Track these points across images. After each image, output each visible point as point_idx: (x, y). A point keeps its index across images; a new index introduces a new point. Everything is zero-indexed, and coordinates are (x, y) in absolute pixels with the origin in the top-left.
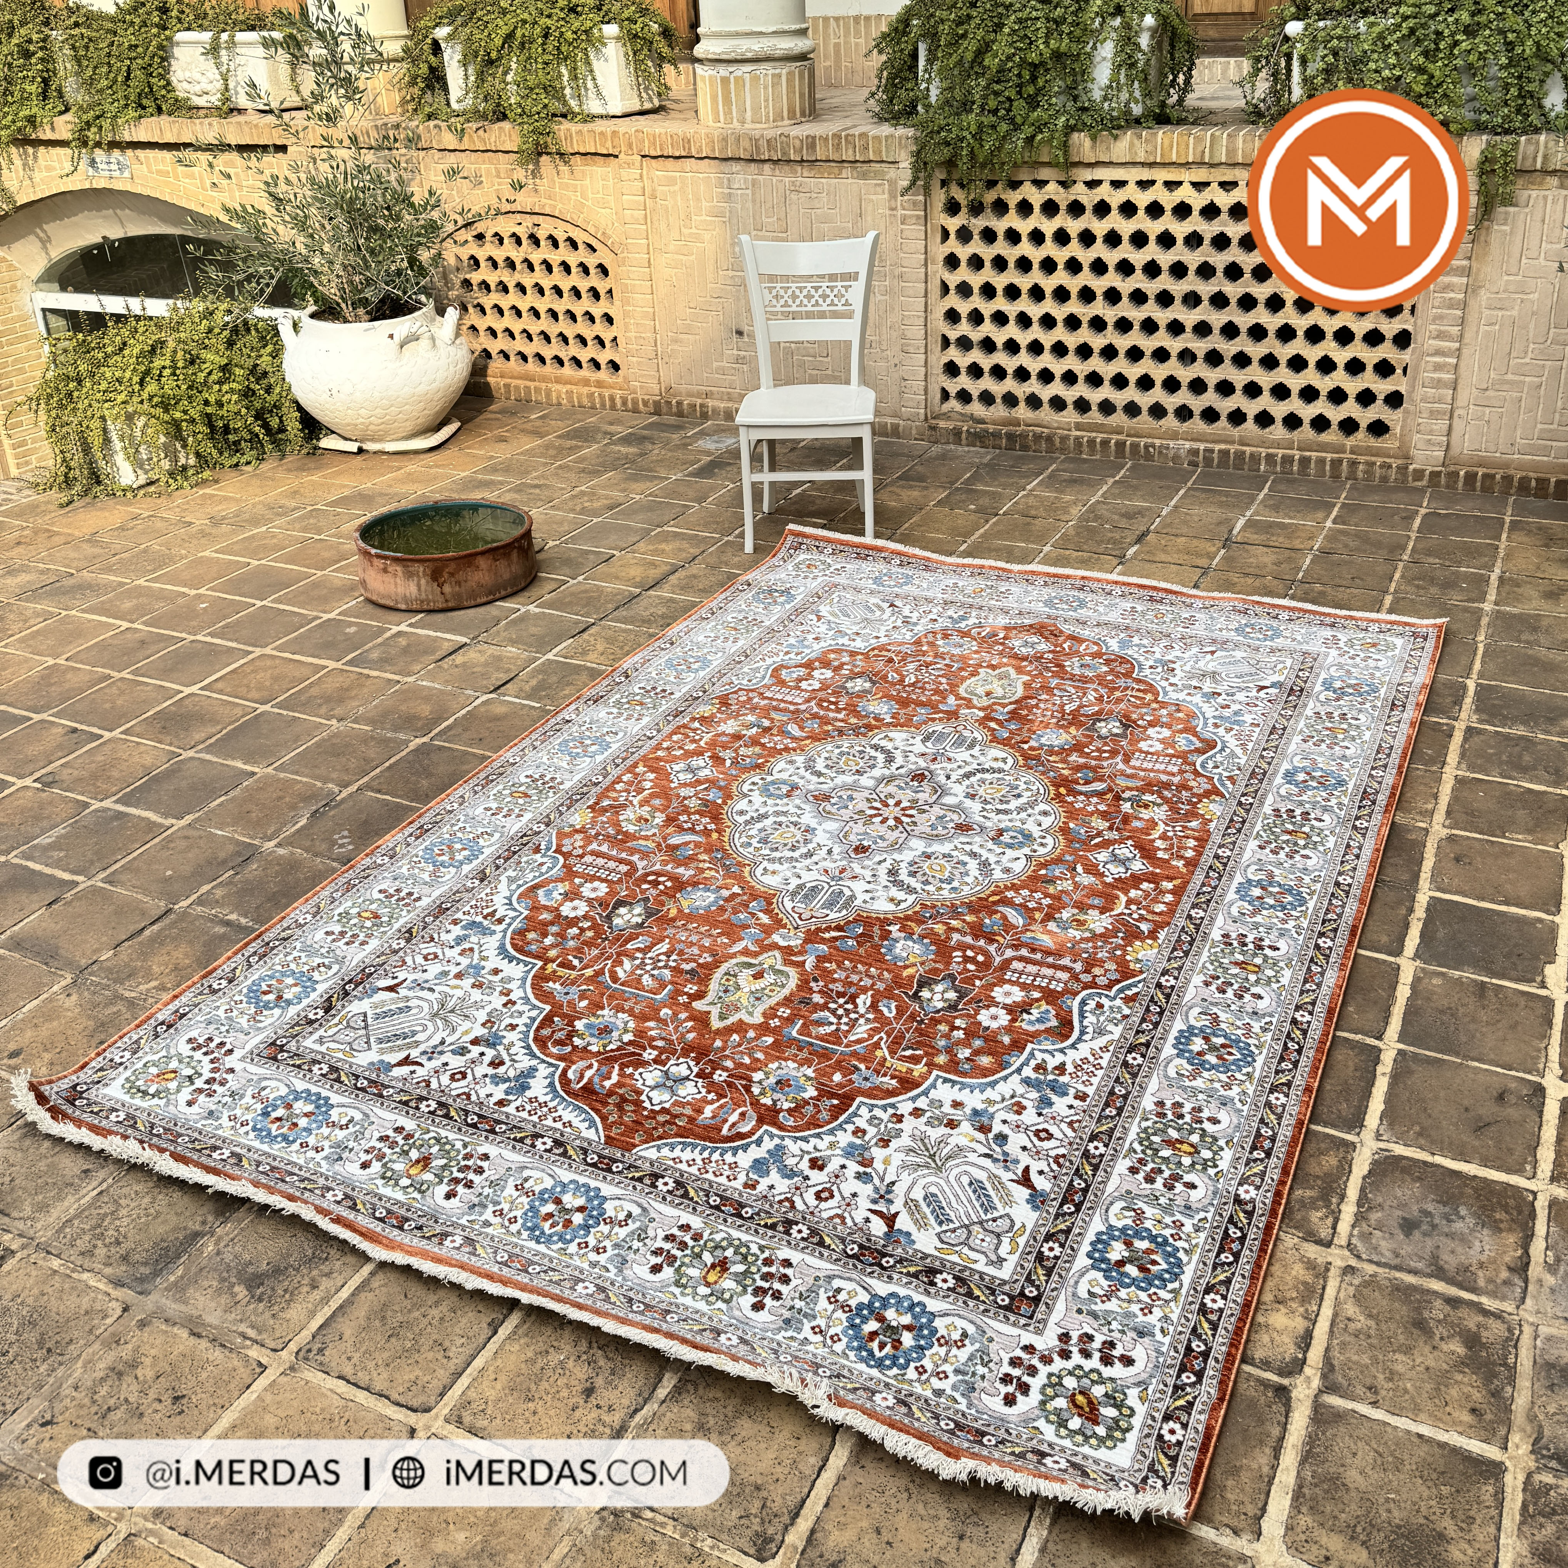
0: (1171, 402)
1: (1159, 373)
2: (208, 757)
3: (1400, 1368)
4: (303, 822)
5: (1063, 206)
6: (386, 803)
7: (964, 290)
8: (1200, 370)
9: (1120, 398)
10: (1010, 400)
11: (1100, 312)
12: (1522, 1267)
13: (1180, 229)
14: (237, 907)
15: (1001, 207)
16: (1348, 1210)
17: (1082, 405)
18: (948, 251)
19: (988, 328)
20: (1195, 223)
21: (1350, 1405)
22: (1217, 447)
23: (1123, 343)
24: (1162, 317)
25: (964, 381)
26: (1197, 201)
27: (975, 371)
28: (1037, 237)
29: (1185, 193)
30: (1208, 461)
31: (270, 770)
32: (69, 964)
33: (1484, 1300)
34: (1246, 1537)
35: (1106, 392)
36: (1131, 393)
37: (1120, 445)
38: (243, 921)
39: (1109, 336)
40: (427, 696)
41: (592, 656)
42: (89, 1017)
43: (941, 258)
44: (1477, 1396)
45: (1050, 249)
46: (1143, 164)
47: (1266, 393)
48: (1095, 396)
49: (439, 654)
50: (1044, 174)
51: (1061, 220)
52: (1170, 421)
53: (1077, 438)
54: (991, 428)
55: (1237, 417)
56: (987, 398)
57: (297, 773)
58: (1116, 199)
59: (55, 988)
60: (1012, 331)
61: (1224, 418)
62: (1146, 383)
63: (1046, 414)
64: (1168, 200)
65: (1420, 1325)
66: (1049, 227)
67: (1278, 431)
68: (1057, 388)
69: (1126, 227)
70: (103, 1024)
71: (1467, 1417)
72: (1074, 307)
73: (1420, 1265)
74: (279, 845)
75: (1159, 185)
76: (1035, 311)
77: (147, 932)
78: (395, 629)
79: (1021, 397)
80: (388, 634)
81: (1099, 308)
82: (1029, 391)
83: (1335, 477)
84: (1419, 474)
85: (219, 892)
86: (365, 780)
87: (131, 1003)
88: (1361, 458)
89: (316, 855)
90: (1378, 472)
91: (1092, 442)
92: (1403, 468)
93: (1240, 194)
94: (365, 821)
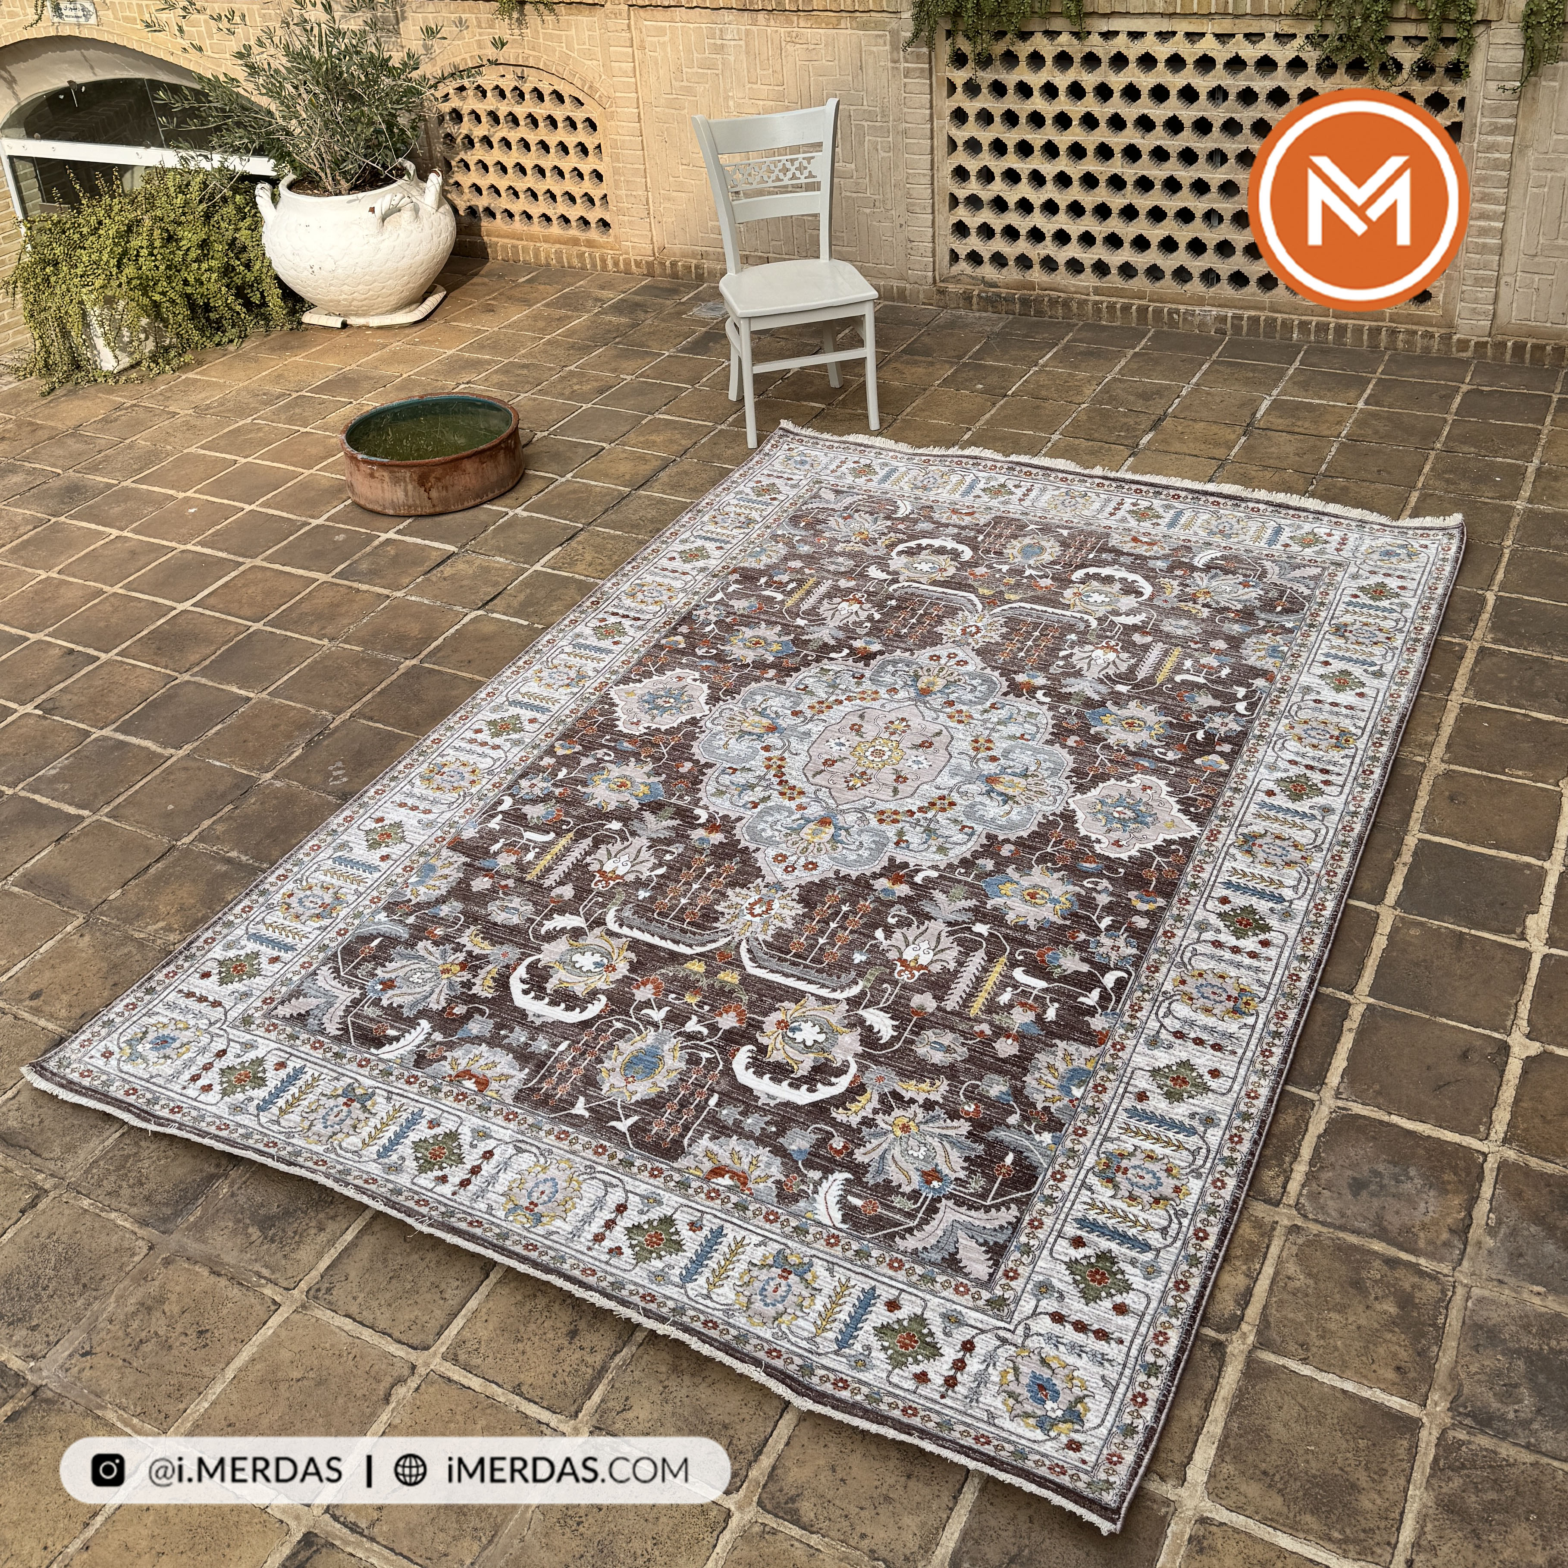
0: (1197, 265)
1: (1183, 234)
2: (204, 681)
3: (1332, 1326)
4: (298, 752)
5: (1077, 59)
6: (378, 731)
7: (973, 146)
8: (1227, 232)
9: (1141, 261)
10: (1024, 262)
11: (1118, 171)
12: (1462, 1230)
13: (1203, 84)
14: (237, 845)
15: (1010, 59)
16: (1301, 1168)
17: (1101, 269)
18: (955, 106)
19: (998, 187)
20: (1219, 77)
21: (1283, 1361)
22: (1246, 314)
23: (1143, 203)
24: (1186, 175)
25: (974, 242)
26: (1222, 54)
27: (986, 231)
28: (1050, 91)
29: (1208, 46)
30: (1237, 329)
31: (264, 695)
32: (81, 903)
33: (1421, 1261)
34: (1172, 1482)
35: (1126, 254)
36: (1153, 256)
37: (1142, 310)
38: (244, 858)
39: (1129, 195)
40: (416, 613)
41: (581, 567)
42: (103, 958)
43: (948, 112)
44: (1404, 1354)
45: (1064, 103)
46: (1162, 15)
48: (1115, 259)
49: (427, 565)
50: (1056, 24)
51: (1076, 73)
52: (1196, 286)
53: (1096, 303)
54: (1004, 291)
55: (1267, 282)
56: (999, 260)
57: (290, 699)
58: (1134, 51)
59: (69, 928)
60: (1024, 189)
61: (1253, 282)
62: (1169, 245)
63: (1062, 278)
64: (1190, 53)
65: (1356, 1284)
66: (1062, 81)
68: (1074, 250)
69: (1146, 81)
70: (115, 966)
71: (1390, 1375)
72: (1091, 165)
73: (1364, 1226)
74: (275, 777)
75: (1180, 36)
76: (1049, 169)
77: (152, 871)
78: (384, 537)
79: (1036, 260)
80: (376, 543)
81: (1117, 166)
82: (1044, 253)
83: (1374, 347)
84: (1463, 345)
85: (220, 828)
86: (358, 706)
87: (141, 944)
88: (1402, 327)
89: (312, 787)
90: (1419, 341)
91: (1111, 307)
92: (1446, 338)
93: (1268, 47)
94: (359, 752)
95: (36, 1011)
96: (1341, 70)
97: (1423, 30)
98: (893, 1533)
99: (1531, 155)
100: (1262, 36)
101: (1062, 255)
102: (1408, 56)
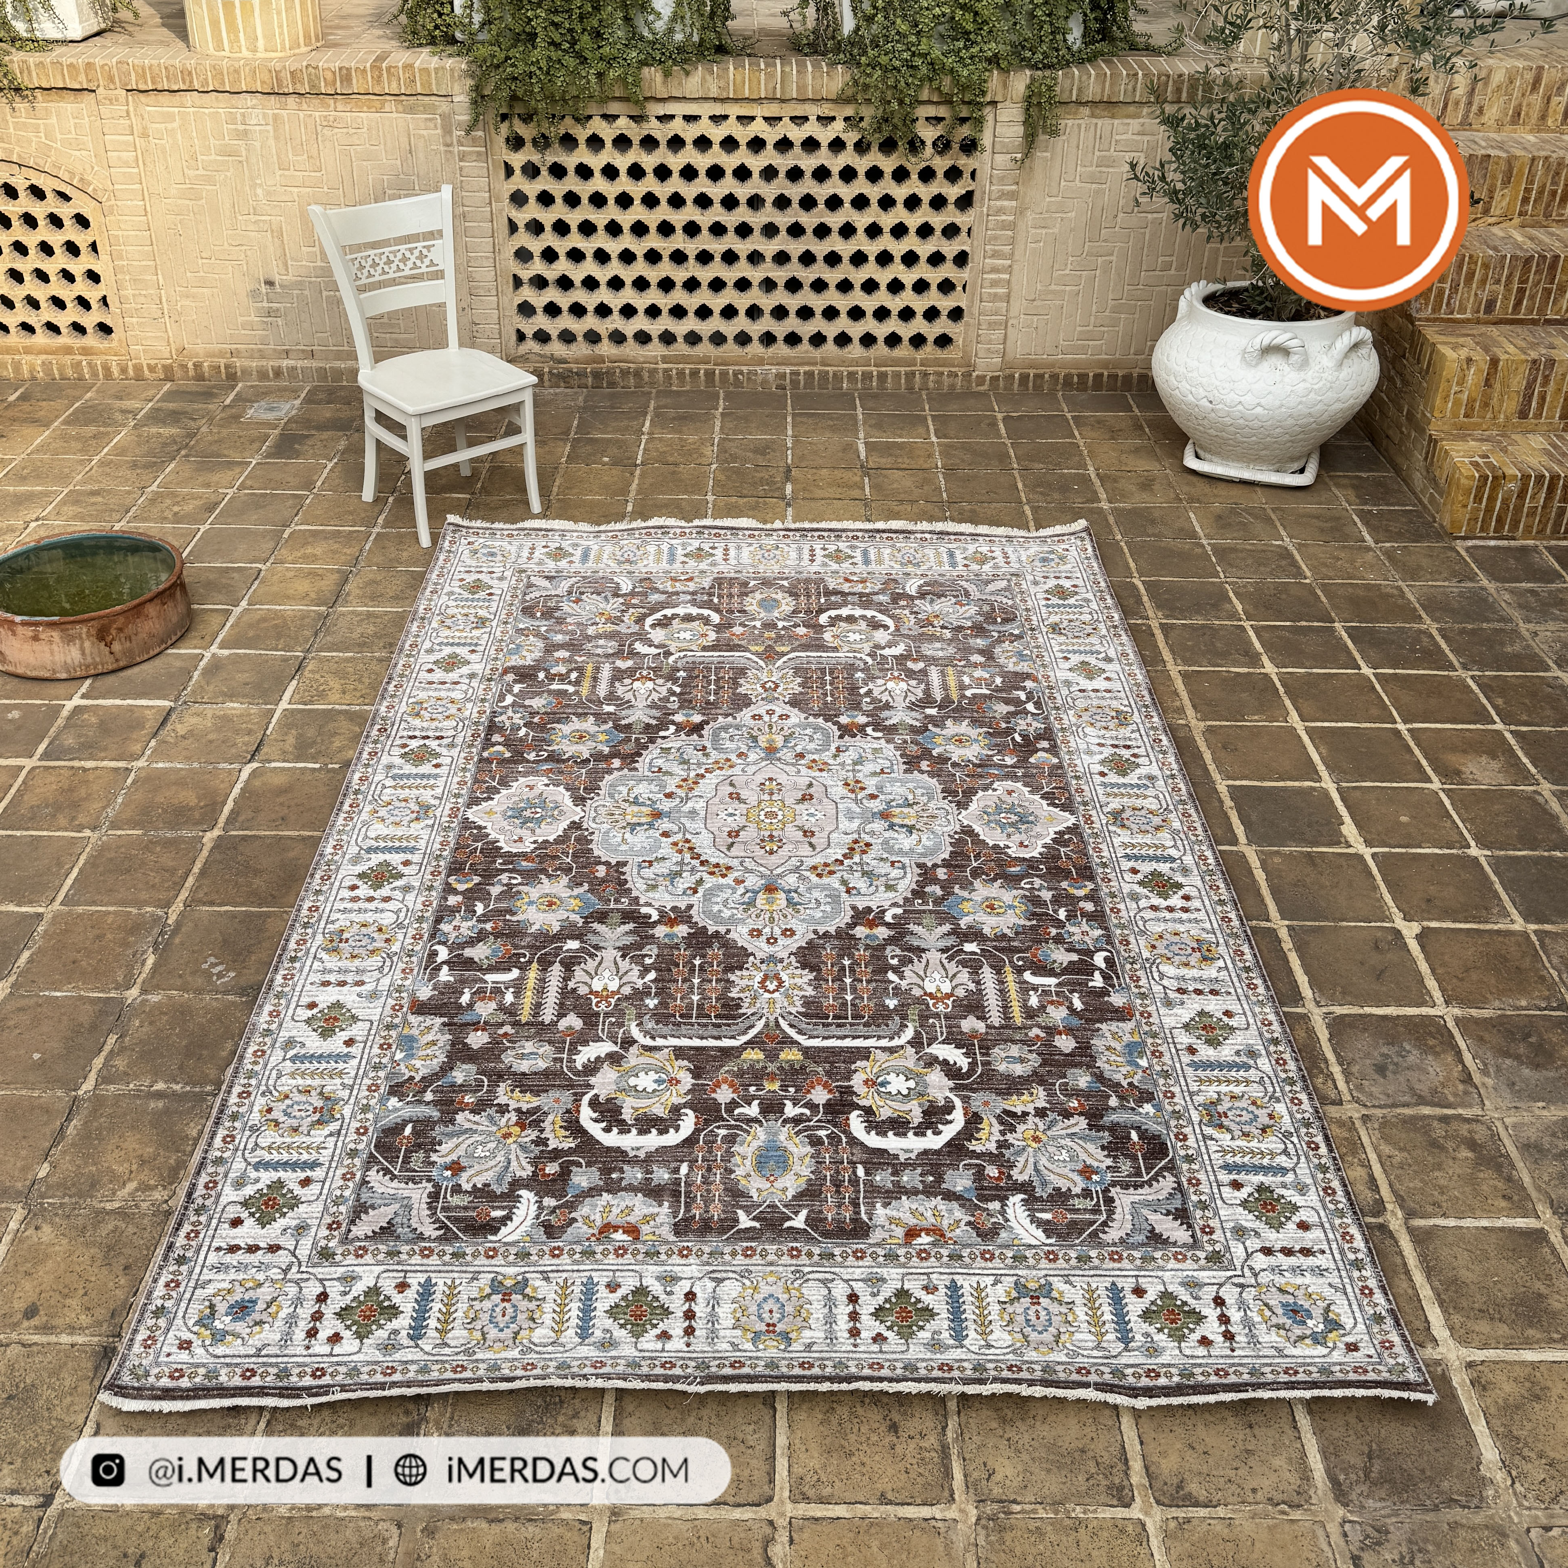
0: (756, 329)
1: (742, 302)
3: (1443, 1182)
4: (151, 960)
5: (636, 141)
6: (233, 916)
7: (536, 228)
8: (781, 297)
9: (705, 328)
10: (593, 337)
11: (681, 246)
12: (1467, 1079)
13: (756, 163)
14: (156, 1075)
15: (569, 142)
16: (1336, 1070)
17: (668, 338)
18: (514, 188)
19: (563, 266)
20: (769, 157)
21: (1432, 1222)
22: (802, 369)
23: (705, 275)
24: (742, 248)
25: (541, 321)
26: (771, 135)
27: (552, 310)
28: (610, 172)
29: (759, 128)
30: (795, 383)
31: (56, 906)
33: (1460, 1111)
34: (1429, 1346)
35: (691, 323)
36: (715, 323)
37: (710, 374)
38: (177, 1087)
39: (692, 269)
40: (181, 781)
41: (335, 696)
42: (87, 1245)
43: (507, 195)
44: (1500, 1185)
45: (625, 183)
46: (715, 99)
47: (843, 315)
48: (681, 328)
49: (151, 725)
50: (613, 108)
51: (635, 155)
52: (756, 348)
53: (666, 371)
54: (575, 367)
55: (818, 339)
56: (567, 337)
57: (94, 903)
58: (690, 133)
59: (13, 1225)
60: (590, 267)
61: (805, 341)
62: (729, 312)
63: (631, 349)
64: (743, 135)
65: (1434, 1145)
66: (622, 162)
67: (855, 350)
68: (640, 323)
69: (702, 162)
70: (110, 1248)
71: (1504, 1204)
72: (653, 241)
73: (1407, 1098)
74: (144, 991)
75: (732, 119)
76: (613, 247)
77: (70, 1131)
78: (70, 705)
79: (604, 334)
80: (65, 713)
81: (679, 241)
82: (612, 327)
83: (910, 388)
84: (981, 380)
85: (120, 1063)
86: (184, 894)
87: (121, 1213)
88: (930, 370)
89: (199, 991)
90: (946, 380)
91: (681, 373)
92: (967, 375)
93: (812, 129)
94: (225, 941)
95: (46, 1329)
96: (875, 148)
97: (942, 111)
98: (1274, 1478)
99: (1030, 216)
100: (806, 119)
101: (630, 327)
102: (928, 134)
